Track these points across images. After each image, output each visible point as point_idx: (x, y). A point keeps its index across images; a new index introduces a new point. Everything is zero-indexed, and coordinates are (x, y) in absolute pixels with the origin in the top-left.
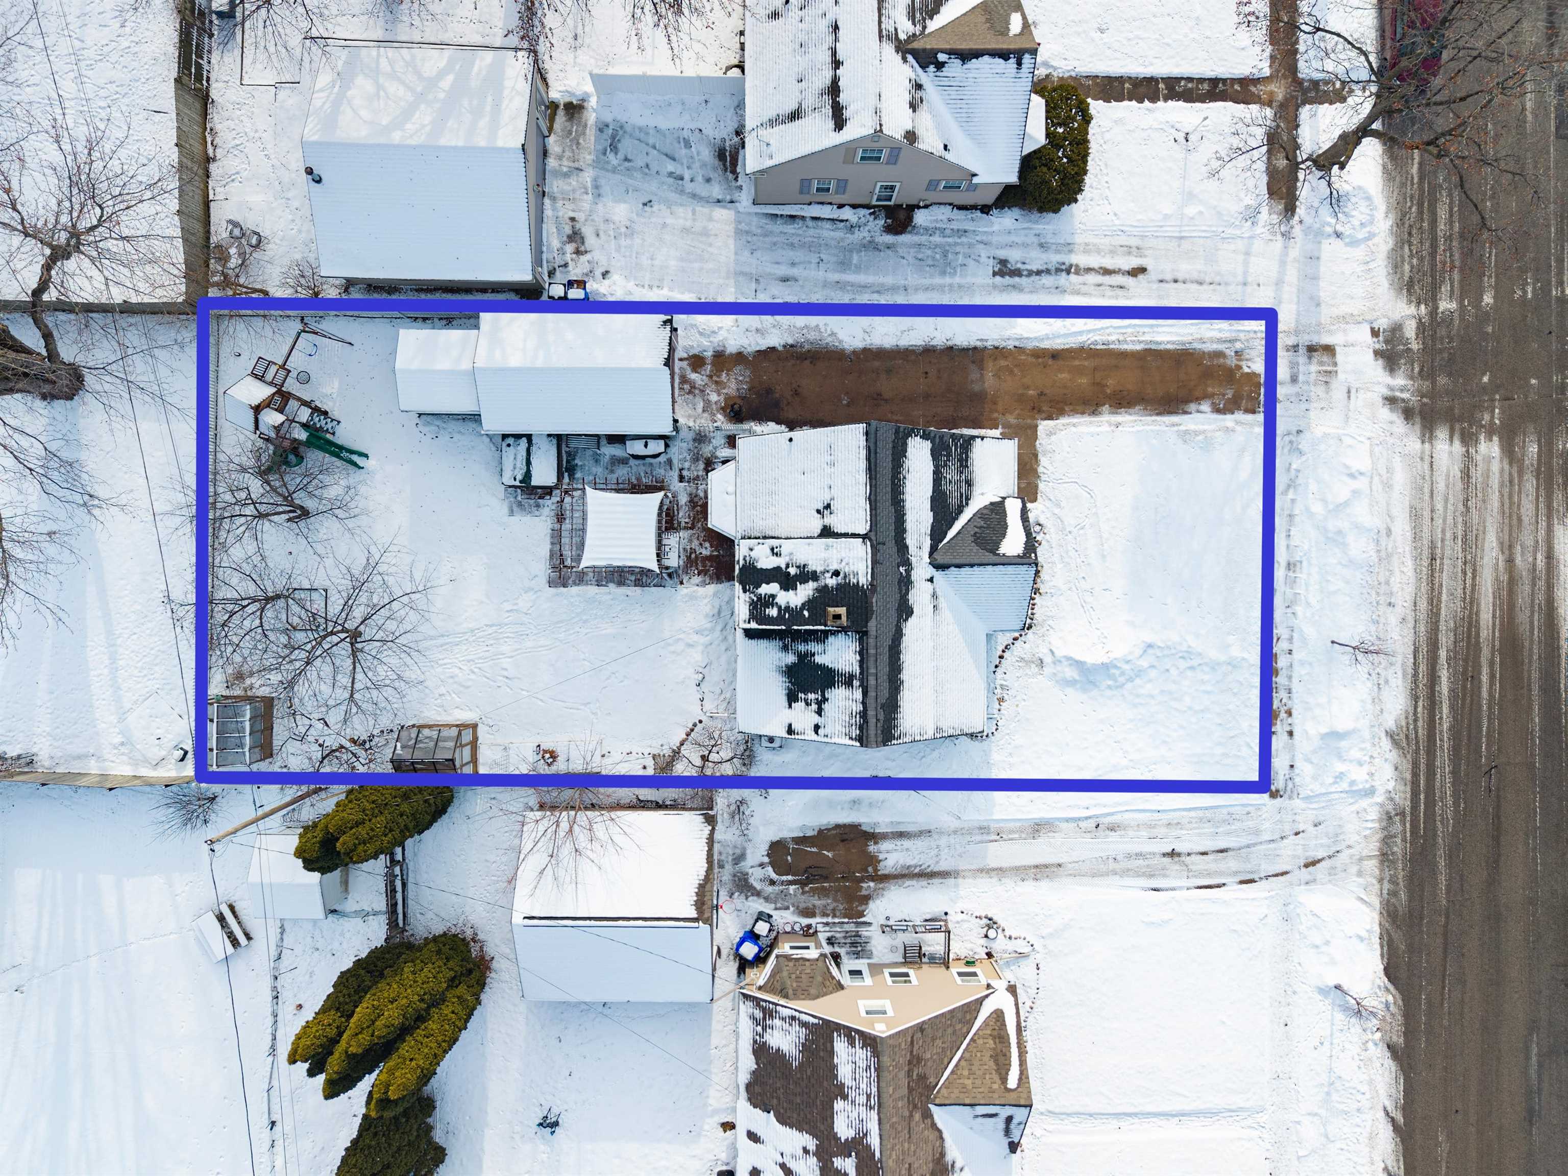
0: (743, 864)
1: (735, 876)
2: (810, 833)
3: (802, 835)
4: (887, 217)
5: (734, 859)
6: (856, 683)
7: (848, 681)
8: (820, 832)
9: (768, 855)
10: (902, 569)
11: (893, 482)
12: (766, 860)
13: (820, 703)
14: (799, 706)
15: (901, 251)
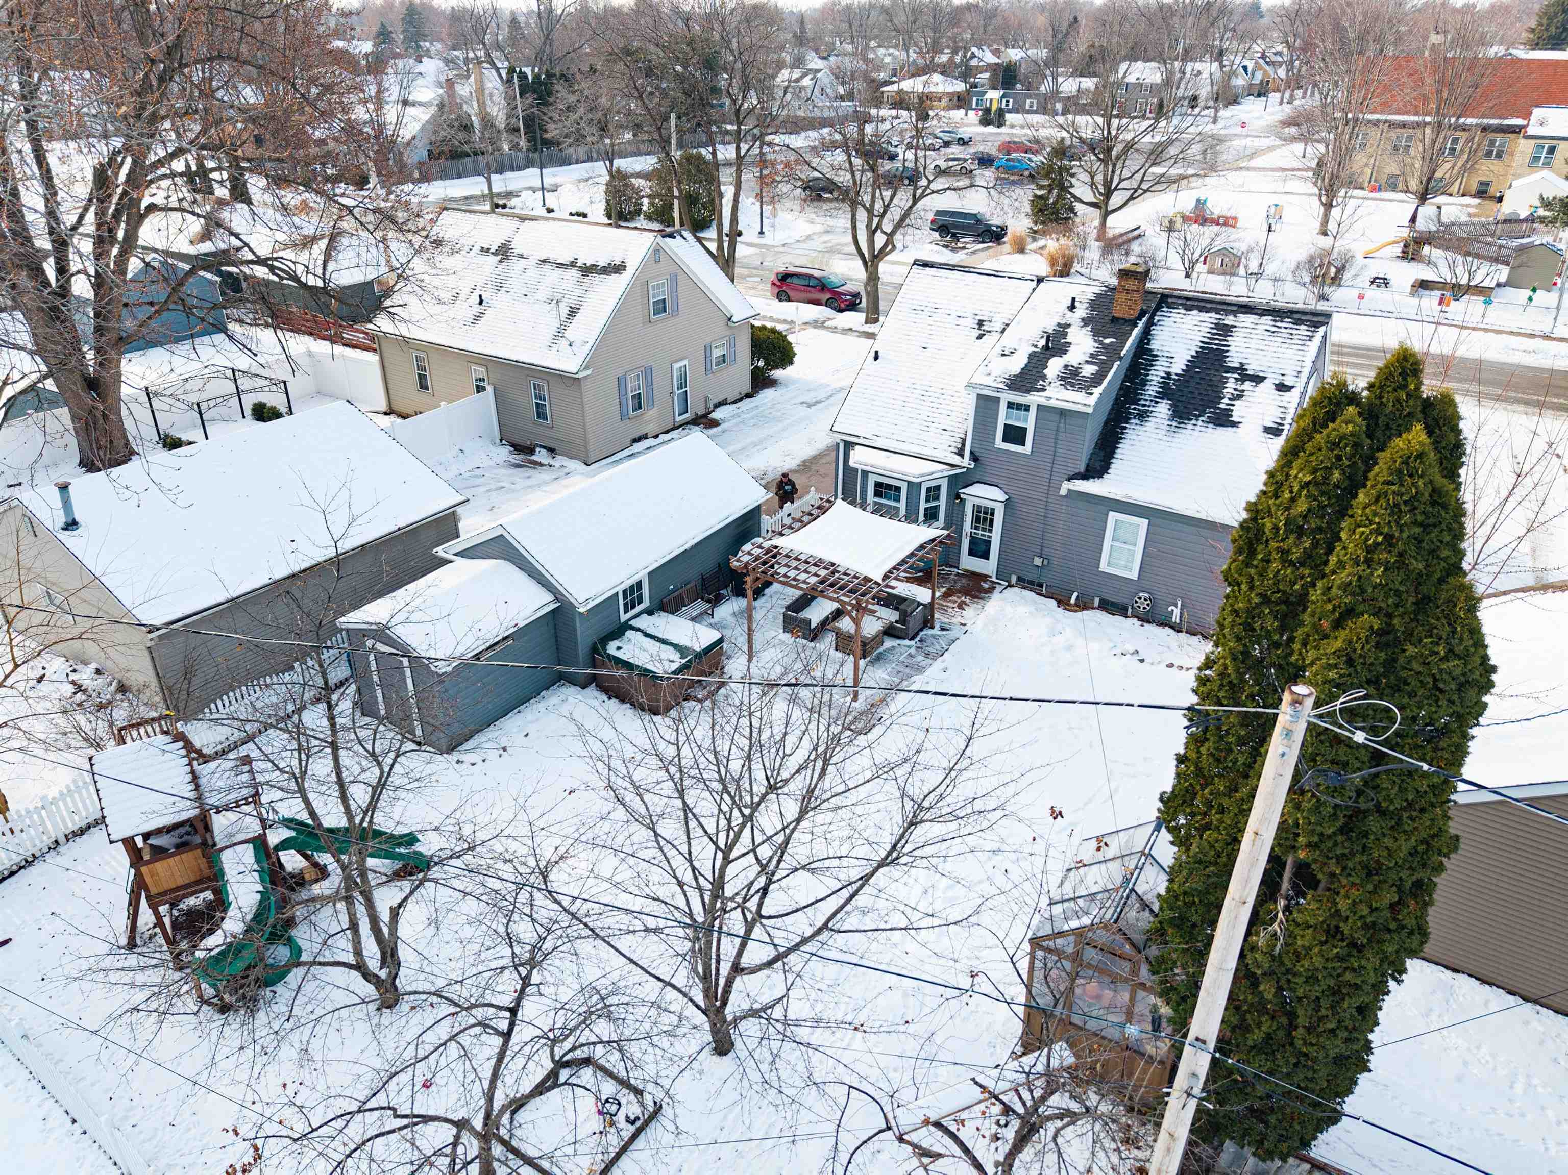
4: (696, 426)
6: (1229, 320)
7: (1225, 330)
13: (1243, 375)
14: (1239, 411)
15: (734, 429)
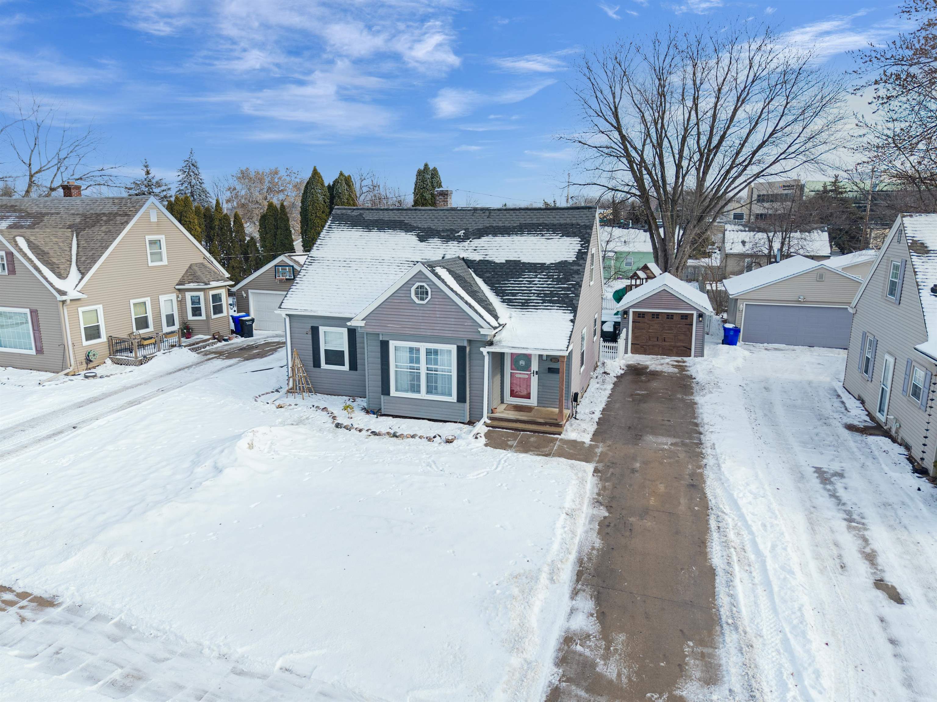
10: (461, 233)
11: (540, 225)
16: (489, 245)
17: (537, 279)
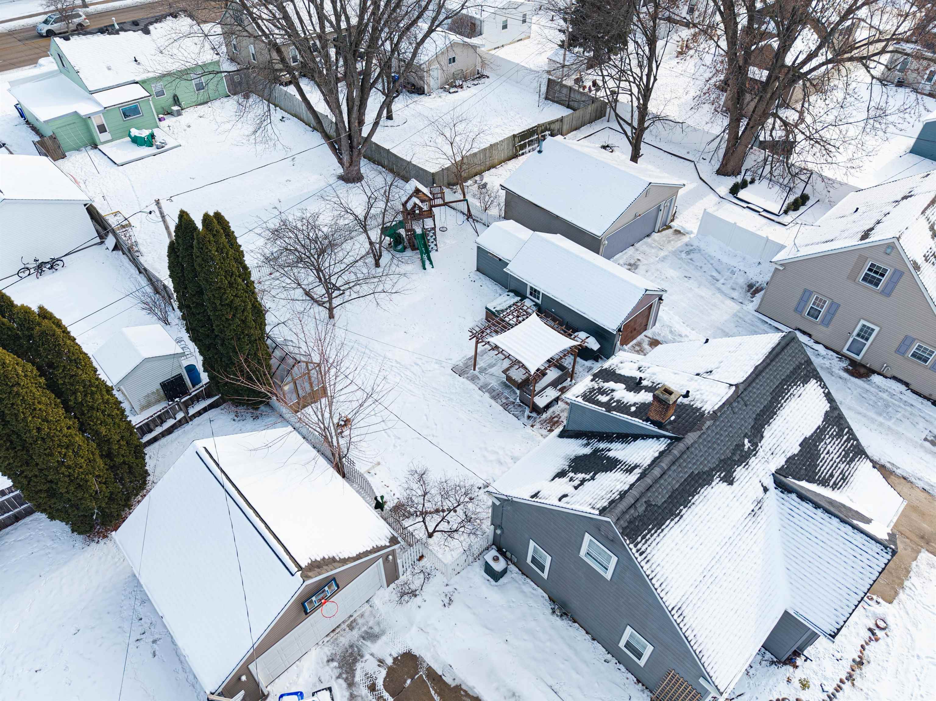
0: (368, 643)
1: (351, 646)
2: (448, 679)
3: (440, 673)
4: (849, 365)
5: (366, 632)
6: (637, 471)
7: (630, 469)
8: (458, 688)
9: (395, 659)
10: (746, 442)
11: (782, 384)
12: (389, 661)
13: (585, 481)
14: (562, 481)
15: (849, 385)
16: (776, 439)
17: (829, 446)
